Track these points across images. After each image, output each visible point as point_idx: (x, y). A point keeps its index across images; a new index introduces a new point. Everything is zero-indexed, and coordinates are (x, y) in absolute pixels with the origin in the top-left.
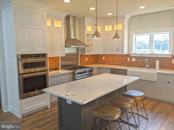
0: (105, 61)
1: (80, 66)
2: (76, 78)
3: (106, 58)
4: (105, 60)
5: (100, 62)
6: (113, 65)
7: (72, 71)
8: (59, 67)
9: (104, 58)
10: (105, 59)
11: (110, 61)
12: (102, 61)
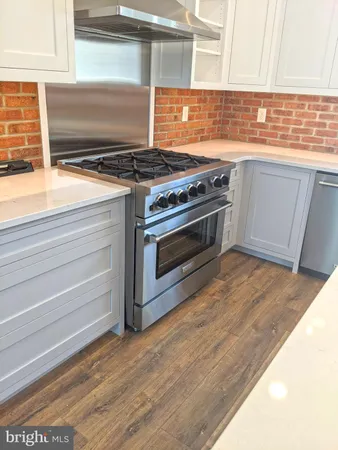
0: (269, 131)
1: (157, 152)
2: (147, 232)
3: (273, 116)
4: (270, 124)
5: (243, 132)
6: (305, 148)
7: (126, 190)
8: (38, 151)
9: (262, 115)
10: (268, 118)
11: (295, 130)
12: (249, 128)
